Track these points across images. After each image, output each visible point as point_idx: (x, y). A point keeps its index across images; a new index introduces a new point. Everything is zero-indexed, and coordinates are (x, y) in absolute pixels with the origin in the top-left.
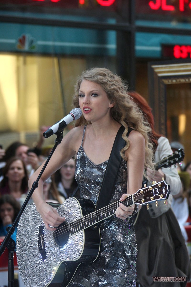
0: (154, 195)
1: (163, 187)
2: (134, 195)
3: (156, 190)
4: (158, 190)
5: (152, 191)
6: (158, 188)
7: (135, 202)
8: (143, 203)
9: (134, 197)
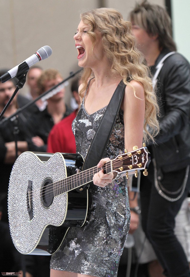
0: (133, 164)
1: (142, 155)
2: (113, 161)
3: (135, 157)
4: (137, 158)
5: (131, 158)
6: (137, 155)
7: (113, 170)
8: (121, 171)
9: (113, 163)
